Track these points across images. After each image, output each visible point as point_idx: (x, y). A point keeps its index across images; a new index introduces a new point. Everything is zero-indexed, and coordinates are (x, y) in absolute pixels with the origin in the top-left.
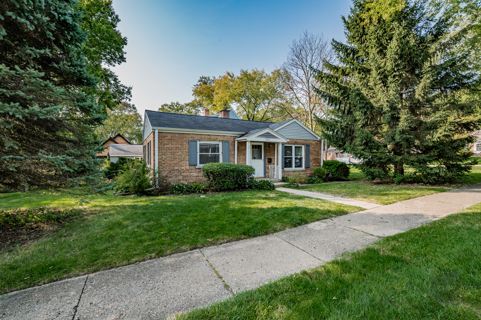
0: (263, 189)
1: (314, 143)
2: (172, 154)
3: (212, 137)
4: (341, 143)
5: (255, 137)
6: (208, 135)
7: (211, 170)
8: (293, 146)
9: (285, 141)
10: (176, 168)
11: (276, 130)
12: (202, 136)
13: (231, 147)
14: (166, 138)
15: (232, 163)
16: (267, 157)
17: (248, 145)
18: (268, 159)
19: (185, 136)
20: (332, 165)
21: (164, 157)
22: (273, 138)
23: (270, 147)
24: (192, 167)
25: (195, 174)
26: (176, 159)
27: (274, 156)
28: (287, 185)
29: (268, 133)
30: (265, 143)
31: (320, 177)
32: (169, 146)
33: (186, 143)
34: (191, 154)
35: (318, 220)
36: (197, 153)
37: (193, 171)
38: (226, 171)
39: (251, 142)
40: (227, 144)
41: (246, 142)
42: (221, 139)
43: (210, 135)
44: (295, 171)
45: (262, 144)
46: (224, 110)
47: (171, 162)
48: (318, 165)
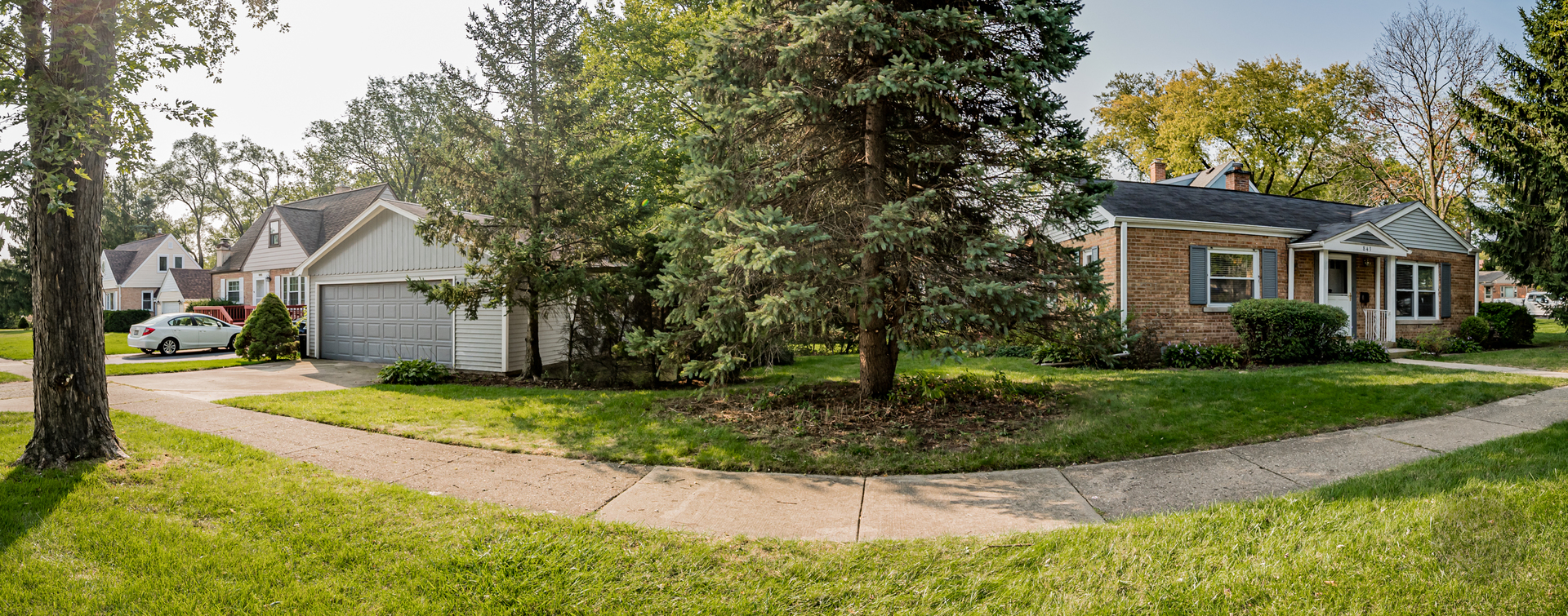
0: (1366, 360)
1: (1458, 260)
2: (1154, 278)
3: (1240, 240)
4: (1519, 263)
5: (1339, 242)
6: (1230, 234)
7: (1260, 316)
8: (1416, 266)
9: (1404, 254)
10: (1162, 310)
11: (1380, 225)
12: (1218, 238)
13: (1279, 264)
14: (1143, 241)
15: (1283, 301)
16: (1359, 290)
17: (1323, 260)
18: (1362, 294)
19: (1182, 235)
20: (1499, 311)
21: (1139, 284)
22: (1378, 245)
23: (1365, 265)
24: (1197, 310)
25: (1202, 326)
26: (1163, 289)
27: (1375, 288)
28: (1414, 353)
29: (1367, 234)
30: (1354, 256)
31: (1476, 338)
32: (1149, 259)
33: (1183, 253)
34: (1193, 276)
35: (1511, 396)
36: (1206, 275)
37: (1198, 318)
38: (1293, 317)
39: (1330, 252)
40: (1271, 256)
41: (1318, 252)
42: (1258, 243)
43: (1234, 235)
44: (1419, 325)
45: (1349, 259)
46: (1235, 172)
47: (1152, 297)
48: (1468, 311)
